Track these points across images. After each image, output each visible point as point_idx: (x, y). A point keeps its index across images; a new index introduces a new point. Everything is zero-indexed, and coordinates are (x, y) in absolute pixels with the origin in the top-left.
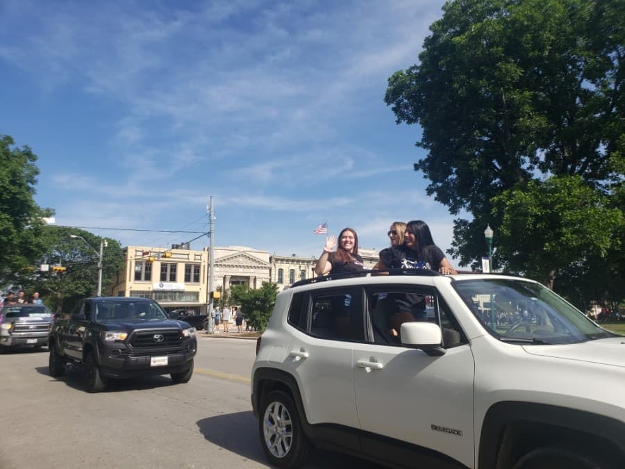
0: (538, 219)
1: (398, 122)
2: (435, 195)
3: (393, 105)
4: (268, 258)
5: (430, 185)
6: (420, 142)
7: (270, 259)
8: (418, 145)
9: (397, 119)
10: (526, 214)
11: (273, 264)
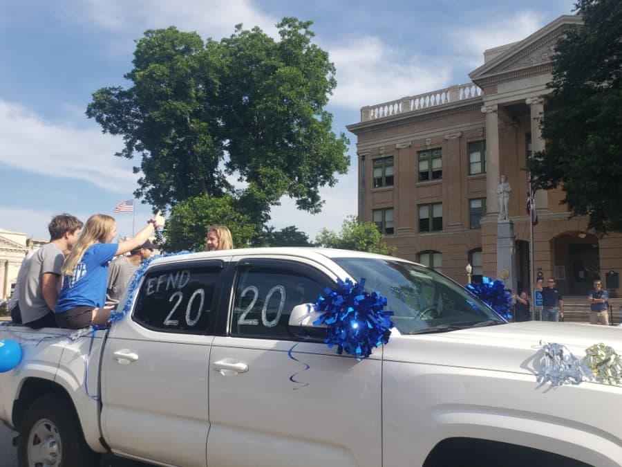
0: (192, 229)
1: (104, 132)
2: (143, 198)
3: (93, 119)
4: (25, 242)
5: (137, 190)
6: (120, 152)
7: (28, 242)
8: (118, 154)
9: (103, 129)
10: (185, 225)
11: (30, 247)
